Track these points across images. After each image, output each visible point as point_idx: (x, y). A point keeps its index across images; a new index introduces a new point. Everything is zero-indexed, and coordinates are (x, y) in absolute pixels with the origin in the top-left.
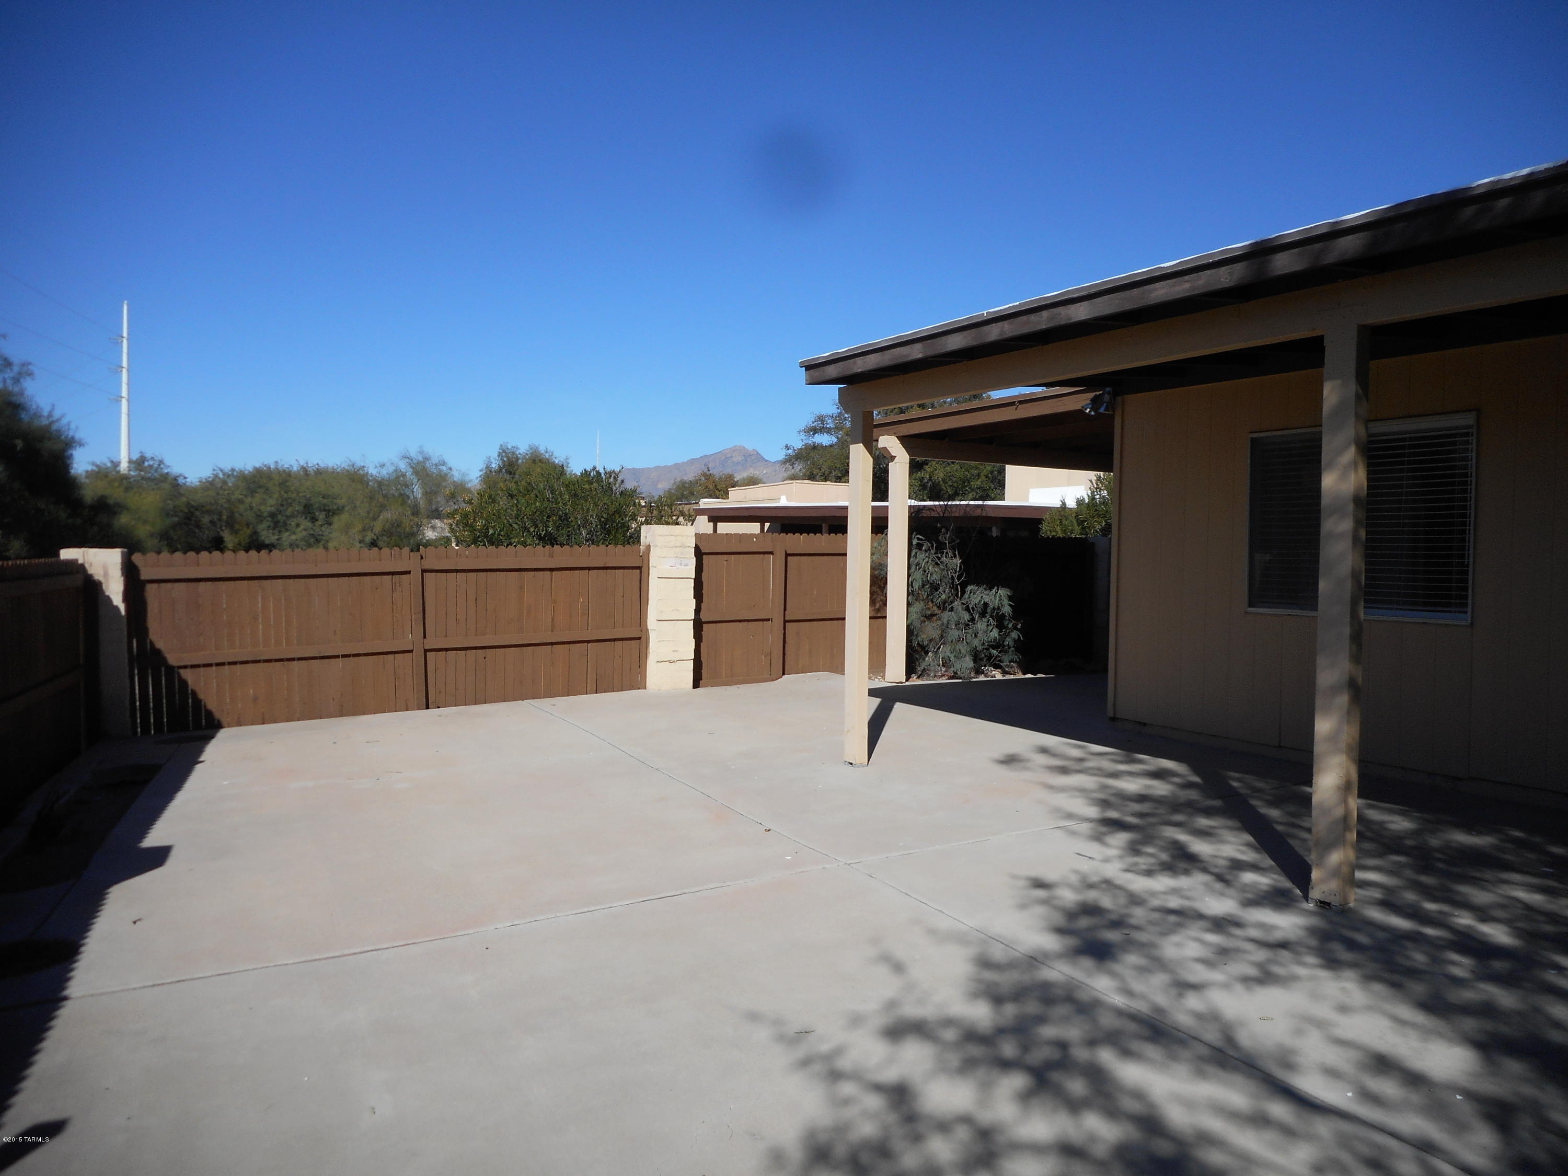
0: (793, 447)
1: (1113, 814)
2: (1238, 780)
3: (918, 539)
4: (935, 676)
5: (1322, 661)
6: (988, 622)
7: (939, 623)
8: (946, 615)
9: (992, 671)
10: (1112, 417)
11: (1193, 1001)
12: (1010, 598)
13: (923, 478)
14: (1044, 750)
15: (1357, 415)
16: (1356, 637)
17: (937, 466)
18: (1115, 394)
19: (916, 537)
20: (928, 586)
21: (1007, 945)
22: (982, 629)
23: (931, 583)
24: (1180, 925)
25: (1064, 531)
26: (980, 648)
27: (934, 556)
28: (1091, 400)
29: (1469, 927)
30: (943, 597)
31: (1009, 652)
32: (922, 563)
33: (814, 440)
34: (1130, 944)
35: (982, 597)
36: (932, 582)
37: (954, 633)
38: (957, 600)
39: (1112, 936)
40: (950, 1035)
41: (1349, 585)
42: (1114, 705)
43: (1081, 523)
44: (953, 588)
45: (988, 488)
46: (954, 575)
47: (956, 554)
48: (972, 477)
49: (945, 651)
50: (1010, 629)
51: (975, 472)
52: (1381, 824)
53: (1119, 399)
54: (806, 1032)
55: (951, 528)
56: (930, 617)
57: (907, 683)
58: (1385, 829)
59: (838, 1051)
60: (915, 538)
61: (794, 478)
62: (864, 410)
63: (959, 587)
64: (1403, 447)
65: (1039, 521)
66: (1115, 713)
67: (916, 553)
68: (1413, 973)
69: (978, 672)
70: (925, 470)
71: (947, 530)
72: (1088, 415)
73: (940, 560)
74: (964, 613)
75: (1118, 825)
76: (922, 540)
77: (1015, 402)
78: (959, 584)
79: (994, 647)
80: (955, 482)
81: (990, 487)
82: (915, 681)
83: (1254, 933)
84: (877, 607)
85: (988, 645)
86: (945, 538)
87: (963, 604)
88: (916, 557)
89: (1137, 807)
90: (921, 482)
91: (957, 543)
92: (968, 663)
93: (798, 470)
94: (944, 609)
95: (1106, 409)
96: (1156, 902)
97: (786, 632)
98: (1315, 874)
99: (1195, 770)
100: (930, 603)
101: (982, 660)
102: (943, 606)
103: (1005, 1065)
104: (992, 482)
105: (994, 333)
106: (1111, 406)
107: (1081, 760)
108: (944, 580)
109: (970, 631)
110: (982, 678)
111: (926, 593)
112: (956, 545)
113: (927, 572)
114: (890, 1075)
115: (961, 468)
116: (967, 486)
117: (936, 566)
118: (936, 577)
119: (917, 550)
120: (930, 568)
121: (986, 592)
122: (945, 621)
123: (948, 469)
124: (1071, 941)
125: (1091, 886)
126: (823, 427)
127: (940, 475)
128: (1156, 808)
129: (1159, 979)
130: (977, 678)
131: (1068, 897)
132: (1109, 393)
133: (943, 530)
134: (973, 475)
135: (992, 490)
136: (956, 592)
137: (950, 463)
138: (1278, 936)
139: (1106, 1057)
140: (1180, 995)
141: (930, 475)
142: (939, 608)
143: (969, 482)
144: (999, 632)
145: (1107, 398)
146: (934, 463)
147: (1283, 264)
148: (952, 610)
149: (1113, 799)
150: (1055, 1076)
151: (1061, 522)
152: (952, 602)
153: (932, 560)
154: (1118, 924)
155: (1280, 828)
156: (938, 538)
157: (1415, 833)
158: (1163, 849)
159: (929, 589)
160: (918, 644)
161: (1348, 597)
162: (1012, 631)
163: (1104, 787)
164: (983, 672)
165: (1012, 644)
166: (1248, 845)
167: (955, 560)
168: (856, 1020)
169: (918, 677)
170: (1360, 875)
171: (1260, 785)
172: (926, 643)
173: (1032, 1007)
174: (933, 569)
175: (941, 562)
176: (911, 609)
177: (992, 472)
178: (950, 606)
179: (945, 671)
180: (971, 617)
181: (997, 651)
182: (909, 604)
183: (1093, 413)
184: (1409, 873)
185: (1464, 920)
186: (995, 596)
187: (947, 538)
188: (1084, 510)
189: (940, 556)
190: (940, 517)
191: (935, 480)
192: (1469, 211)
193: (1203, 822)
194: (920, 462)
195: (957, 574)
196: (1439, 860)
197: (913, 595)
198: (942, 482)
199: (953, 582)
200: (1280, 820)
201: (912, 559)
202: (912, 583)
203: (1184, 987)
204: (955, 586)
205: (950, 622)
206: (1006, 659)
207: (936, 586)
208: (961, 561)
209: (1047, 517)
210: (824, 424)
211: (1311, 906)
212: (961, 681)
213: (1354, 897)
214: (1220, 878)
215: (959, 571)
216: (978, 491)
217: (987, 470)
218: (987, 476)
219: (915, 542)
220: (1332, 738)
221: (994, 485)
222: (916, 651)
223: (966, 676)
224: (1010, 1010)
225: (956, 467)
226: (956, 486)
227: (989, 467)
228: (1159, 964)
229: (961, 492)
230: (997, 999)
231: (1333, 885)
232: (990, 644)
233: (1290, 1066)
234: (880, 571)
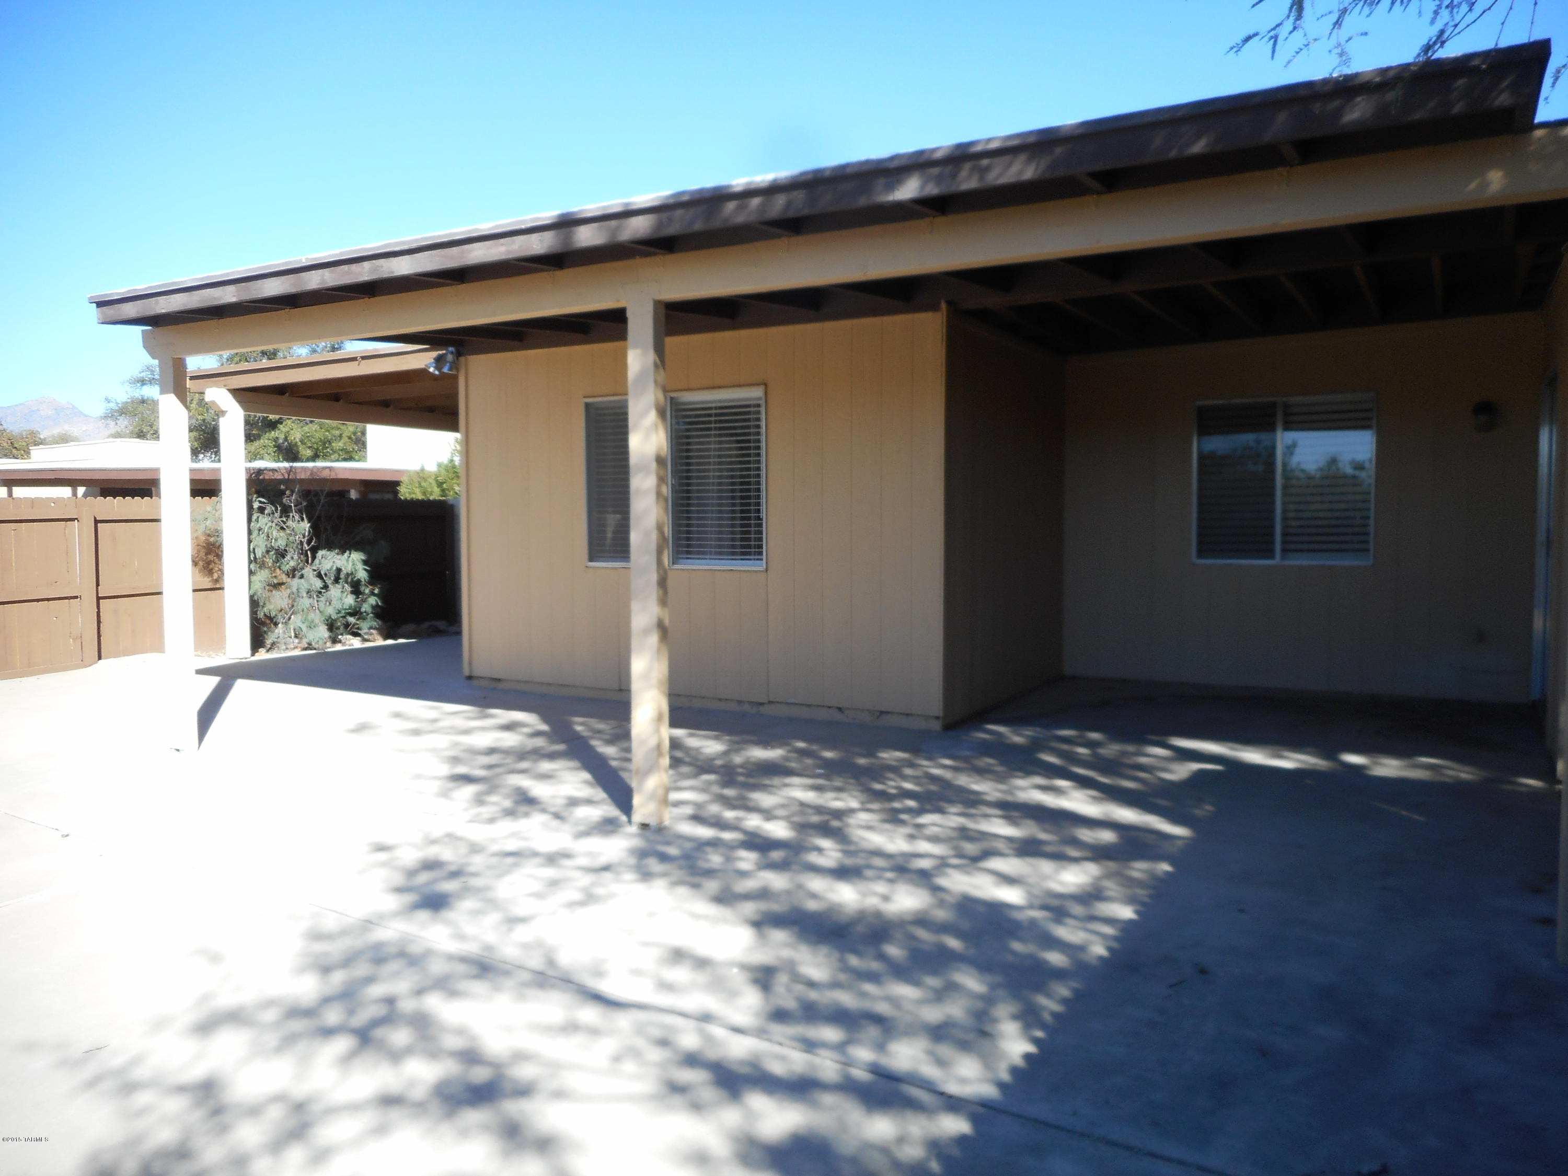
0: (115, 400)
1: (462, 770)
2: (582, 724)
3: (260, 502)
4: (287, 649)
5: (635, 606)
6: (343, 589)
7: (289, 591)
8: (295, 583)
9: (350, 639)
10: (455, 378)
11: (522, 933)
12: (365, 562)
13: (277, 438)
14: (398, 715)
15: (656, 382)
16: (662, 583)
17: (293, 425)
18: (459, 354)
19: (258, 499)
20: (272, 553)
21: (342, 914)
22: (336, 596)
23: (276, 550)
24: (515, 865)
25: (424, 493)
26: (334, 616)
27: (279, 520)
28: (434, 359)
29: (758, 827)
30: (292, 564)
31: (367, 619)
32: (265, 528)
33: (142, 393)
34: (466, 891)
35: (334, 562)
36: (277, 548)
37: (305, 602)
38: (307, 567)
39: (449, 886)
40: (270, 1016)
41: (654, 537)
42: (470, 664)
43: (440, 484)
44: (302, 554)
45: (351, 450)
46: (303, 540)
47: (303, 518)
48: (334, 438)
49: (296, 621)
50: (366, 595)
51: (337, 433)
52: (697, 749)
53: (462, 359)
54: (98, 1049)
55: (296, 490)
56: (277, 586)
57: (253, 658)
58: (701, 753)
59: (137, 1061)
60: (255, 500)
61: (117, 435)
62: (174, 357)
63: (309, 552)
64: (710, 415)
65: (397, 483)
66: (471, 670)
67: (258, 517)
68: (710, 873)
69: (335, 641)
70: (279, 429)
71: (292, 492)
72: (432, 374)
73: (286, 525)
74: (316, 579)
75: (467, 779)
76: (264, 503)
77: (357, 357)
78: (309, 549)
79: (351, 615)
80: (314, 443)
81: (353, 449)
82: (262, 655)
83: (582, 861)
84: (215, 578)
85: (345, 613)
86: (290, 501)
87: (314, 570)
88: (258, 522)
89: (486, 760)
90: (276, 442)
91: (305, 506)
92: (323, 632)
93: (123, 427)
94: (294, 577)
95: (450, 369)
96: (495, 848)
97: (101, 610)
98: (637, 800)
99: (545, 718)
100: (278, 570)
101: (338, 628)
102: (292, 573)
103: (328, 1032)
104: (355, 444)
105: (314, 281)
106: (455, 366)
107: (435, 721)
108: (292, 545)
109: (322, 599)
110: (339, 647)
111: (271, 560)
112: (303, 508)
113: (271, 537)
114: (197, 1073)
115: (321, 428)
116: (328, 447)
117: (281, 531)
118: (281, 543)
119: (259, 514)
120: (274, 532)
121: (339, 557)
122: (294, 590)
123: (306, 429)
124: (409, 898)
125: (434, 842)
126: (154, 379)
127: (296, 436)
128: (504, 759)
129: (493, 918)
130: (333, 647)
131: (410, 856)
132: (452, 353)
133: (288, 492)
134: (335, 436)
135: (356, 452)
136: (305, 558)
137: (308, 422)
138: (603, 860)
139: (435, 1003)
140: (510, 930)
141: (285, 435)
142: (288, 575)
143: (330, 443)
144: (356, 599)
145: (450, 357)
146: (289, 422)
147: (586, 237)
148: (302, 577)
149: (462, 755)
150: (379, 1032)
151: (420, 484)
152: (302, 569)
153: (276, 525)
154: (455, 874)
155: (614, 764)
156: (282, 499)
157: (726, 753)
158: (507, 796)
159: (274, 556)
160: (265, 615)
161: (653, 546)
162: (369, 597)
163: (456, 744)
164: (340, 641)
165: (369, 610)
166: (586, 782)
167: (302, 524)
168: (159, 1024)
169: (268, 651)
170: (674, 796)
171: (601, 726)
172: (273, 614)
173: (361, 970)
174: (278, 534)
175: (287, 527)
176: (254, 578)
177: (355, 433)
178: (300, 574)
179: (299, 643)
180: (324, 584)
181: (354, 618)
182: (251, 573)
183: (437, 372)
184: (716, 789)
185: (753, 822)
186: (347, 561)
187: (292, 501)
188: (443, 472)
189: (285, 520)
190: (285, 479)
191: (291, 440)
192: (731, 206)
193: (546, 766)
194: (273, 421)
195: (306, 538)
196: (741, 774)
197: (256, 562)
198: (300, 443)
199: (302, 548)
200: (615, 756)
201: (252, 524)
202: (254, 549)
203: (514, 921)
204: (304, 552)
205: (300, 590)
206: (364, 626)
207: (281, 552)
208: (309, 524)
209: (405, 479)
210: (154, 375)
211: (633, 829)
212: (314, 652)
213: (668, 817)
214: (557, 816)
215: (308, 535)
216: (341, 453)
217: (349, 431)
218: (350, 438)
219: (256, 505)
220: (646, 676)
221: (358, 447)
222: (264, 624)
223: (320, 647)
224: (338, 978)
225: (315, 427)
226: (316, 447)
227: (351, 427)
228: (493, 904)
229: (321, 454)
230: (325, 969)
231: (651, 807)
232: (347, 611)
233: (599, 973)
234: (216, 537)
